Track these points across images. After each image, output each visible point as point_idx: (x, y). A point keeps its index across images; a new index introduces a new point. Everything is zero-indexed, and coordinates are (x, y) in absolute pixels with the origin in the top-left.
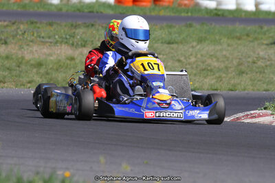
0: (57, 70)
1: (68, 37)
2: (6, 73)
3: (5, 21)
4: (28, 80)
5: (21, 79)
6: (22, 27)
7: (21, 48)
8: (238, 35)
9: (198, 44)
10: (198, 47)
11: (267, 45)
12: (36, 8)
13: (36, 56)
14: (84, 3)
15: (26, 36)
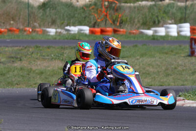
0: (52, 76)
1: (59, 55)
2: (21, 79)
3: (20, 46)
4: (34, 82)
5: (30, 82)
6: (31, 49)
7: (30, 63)
8: (166, 51)
9: (141, 57)
10: (141, 59)
11: (184, 57)
12: (40, 38)
13: (39, 68)
14: (70, 34)
15: (33, 56)
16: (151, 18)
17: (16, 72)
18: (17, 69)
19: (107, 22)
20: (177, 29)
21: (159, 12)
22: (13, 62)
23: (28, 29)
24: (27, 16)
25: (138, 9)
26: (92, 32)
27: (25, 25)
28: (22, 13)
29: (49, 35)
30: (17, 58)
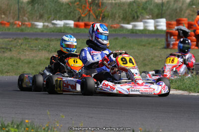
0: (39, 65)
1: (46, 46)
2: (10, 68)
3: (10, 38)
6: (20, 41)
7: (19, 53)
8: (144, 43)
11: (160, 49)
12: (29, 31)
13: (28, 57)
14: (56, 27)
15: (22, 46)
16: (131, 14)
17: (6, 61)
18: (7, 58)
19: (91, 16)
20: (155, 23)
21: (138, 8)
22: (4, 52)
23: (17, 22)
24: (17, 11)
25: (119, 6)
26: (76, 26)
27: (15, 19)
28: (12, 8)
29: (37, 28)
30: (7, 49)
